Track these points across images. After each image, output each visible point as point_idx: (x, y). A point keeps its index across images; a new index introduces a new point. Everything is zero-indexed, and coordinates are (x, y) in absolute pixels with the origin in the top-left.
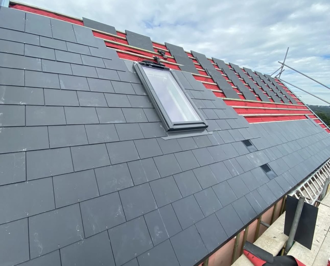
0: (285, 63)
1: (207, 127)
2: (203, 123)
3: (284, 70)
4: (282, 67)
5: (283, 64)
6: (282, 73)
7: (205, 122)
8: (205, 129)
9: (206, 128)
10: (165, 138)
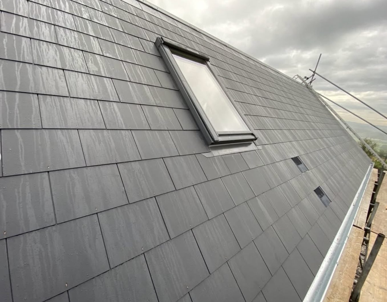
0: (316, 72)
1: (256, 139)
2: (252, 134)
3: (315, 79)
4: (313, 75)
5: (314, 72)
6: (313, 82)
7: (255, 133)
8: (252, 142)
9: (254, 141)
10: (207, 155)
